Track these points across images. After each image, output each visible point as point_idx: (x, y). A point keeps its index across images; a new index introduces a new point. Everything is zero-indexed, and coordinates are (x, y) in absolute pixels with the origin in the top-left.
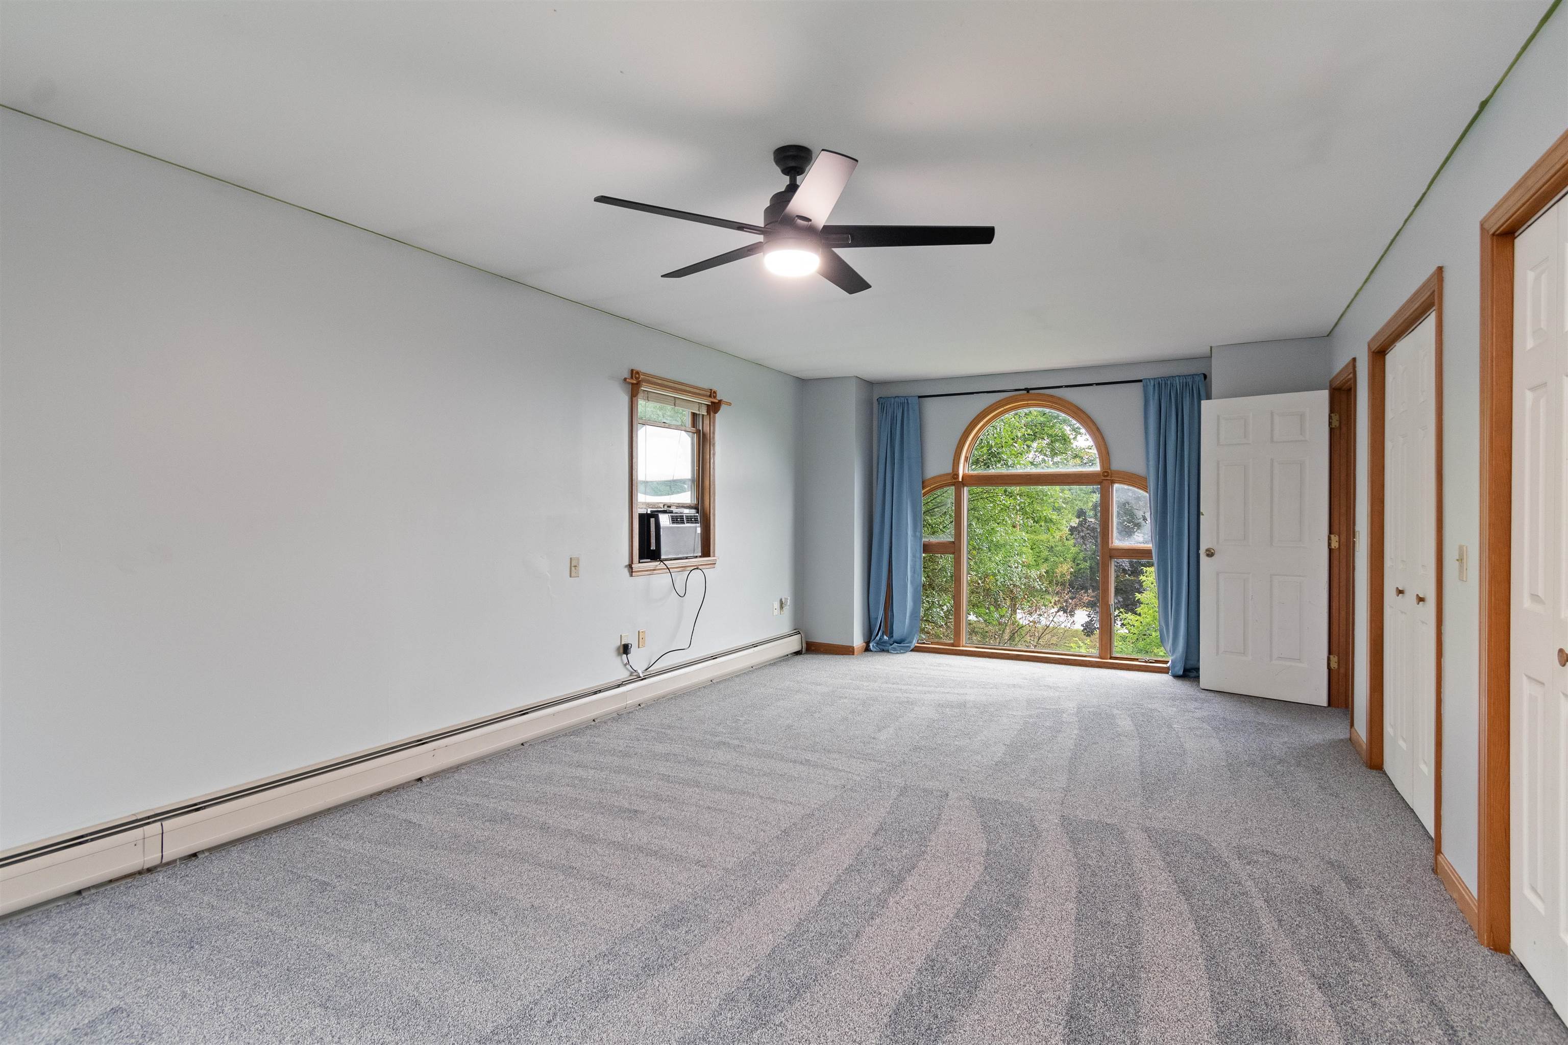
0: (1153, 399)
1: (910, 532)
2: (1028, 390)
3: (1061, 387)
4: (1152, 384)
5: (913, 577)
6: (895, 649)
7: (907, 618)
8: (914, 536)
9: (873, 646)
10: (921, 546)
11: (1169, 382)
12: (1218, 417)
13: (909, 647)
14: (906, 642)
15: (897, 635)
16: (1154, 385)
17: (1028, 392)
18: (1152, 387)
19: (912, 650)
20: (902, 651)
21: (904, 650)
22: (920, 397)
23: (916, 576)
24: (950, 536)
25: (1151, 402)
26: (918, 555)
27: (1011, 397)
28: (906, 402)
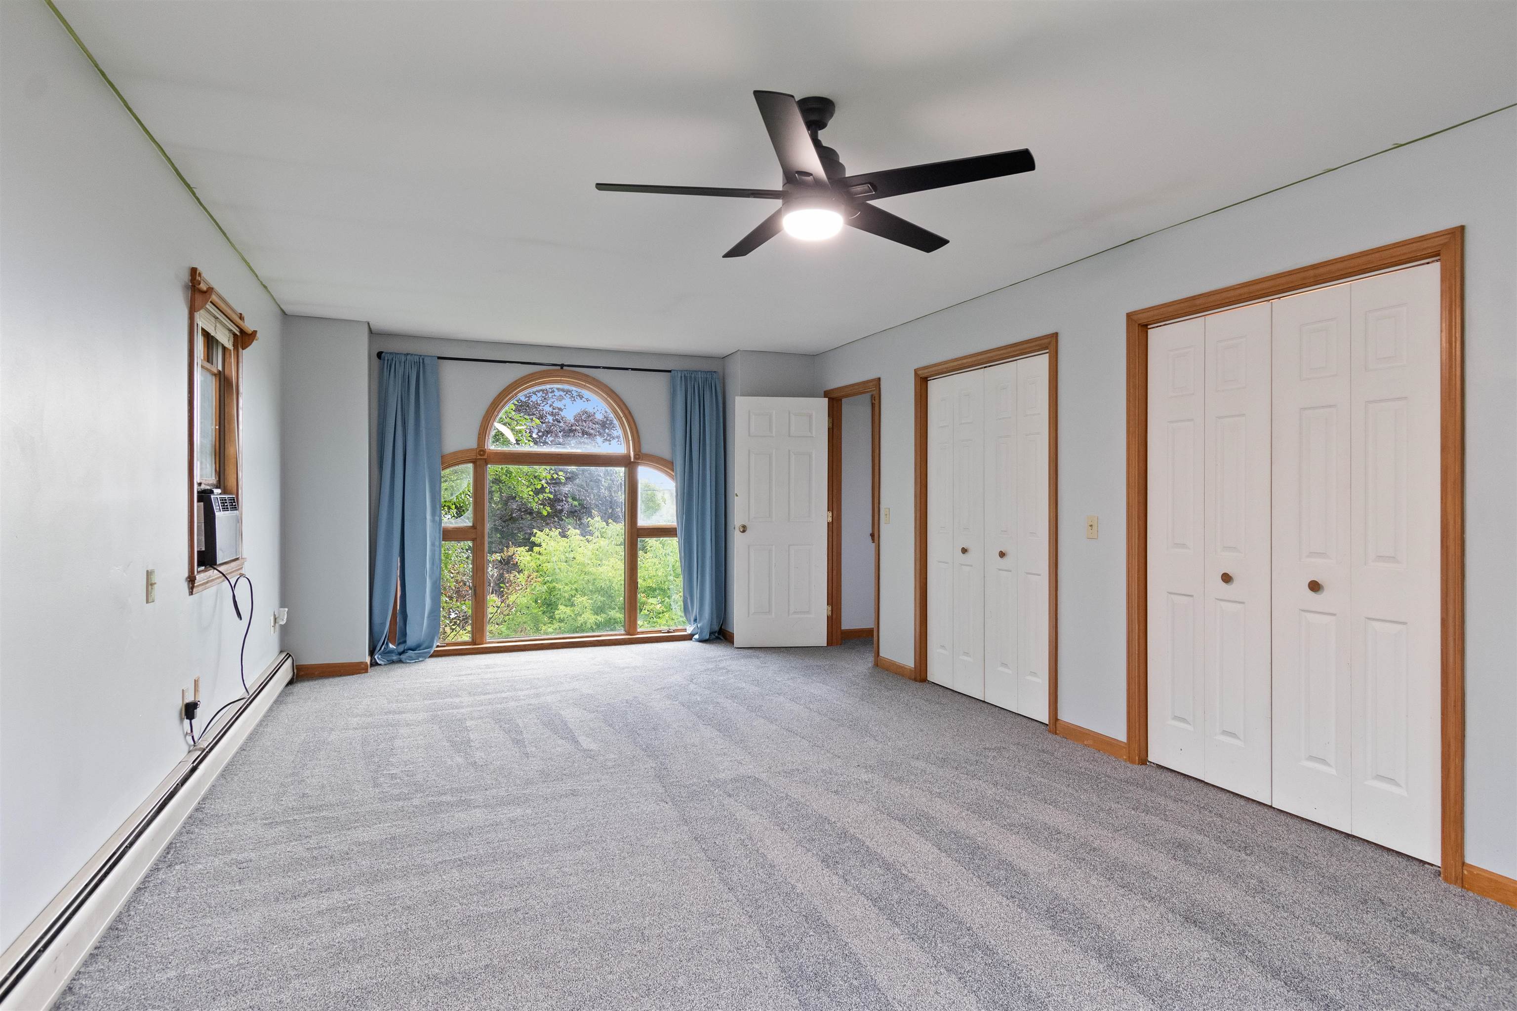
0: (681, 390)
1: (429, 517)
2: (562, 366)
3: (599, 367)
4: (679, 375)
5: (432, 569)
6: (411, 658)
7: (425, 618)
8: (433, 521)
9: (378, 657)
10: (440, 533)
11: (693, 376)
12: (749, 411)
13: (429, 652)
14: (421, 648)
15: (411, 641)
16: (681, 377)
17: (562, 368)
18: (679, 378)
19: (432, 656)
20: (420, 659)
21: (423, 657)
22: (439, 358)
23: (435, 568)
24: (467, 521)
25: (679, 392)
26: (437, 543)
27: (544, 371)
28: (421, 361)
